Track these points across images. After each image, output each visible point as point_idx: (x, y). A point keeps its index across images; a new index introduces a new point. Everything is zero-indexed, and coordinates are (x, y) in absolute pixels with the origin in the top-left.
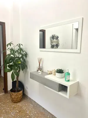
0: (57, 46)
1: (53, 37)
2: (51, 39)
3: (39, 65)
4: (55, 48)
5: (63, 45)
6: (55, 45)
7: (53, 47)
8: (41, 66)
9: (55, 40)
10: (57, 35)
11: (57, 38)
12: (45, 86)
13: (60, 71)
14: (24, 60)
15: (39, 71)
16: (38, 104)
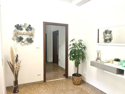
0: (110, 40)
1: (106, 32)
2: (104, 34)
3: (98, 55)
4: (108, 42)
5: (117, 39)
6: (108, 39)
7: (106, 41)
8: (99, 56)
9: (108, 34)
10: (110, 29)
11: (110, 32)
12: (105, 71)
13: (118, 60)
14: (83, 52)
15: (98, 60)
16: (96, 88)
